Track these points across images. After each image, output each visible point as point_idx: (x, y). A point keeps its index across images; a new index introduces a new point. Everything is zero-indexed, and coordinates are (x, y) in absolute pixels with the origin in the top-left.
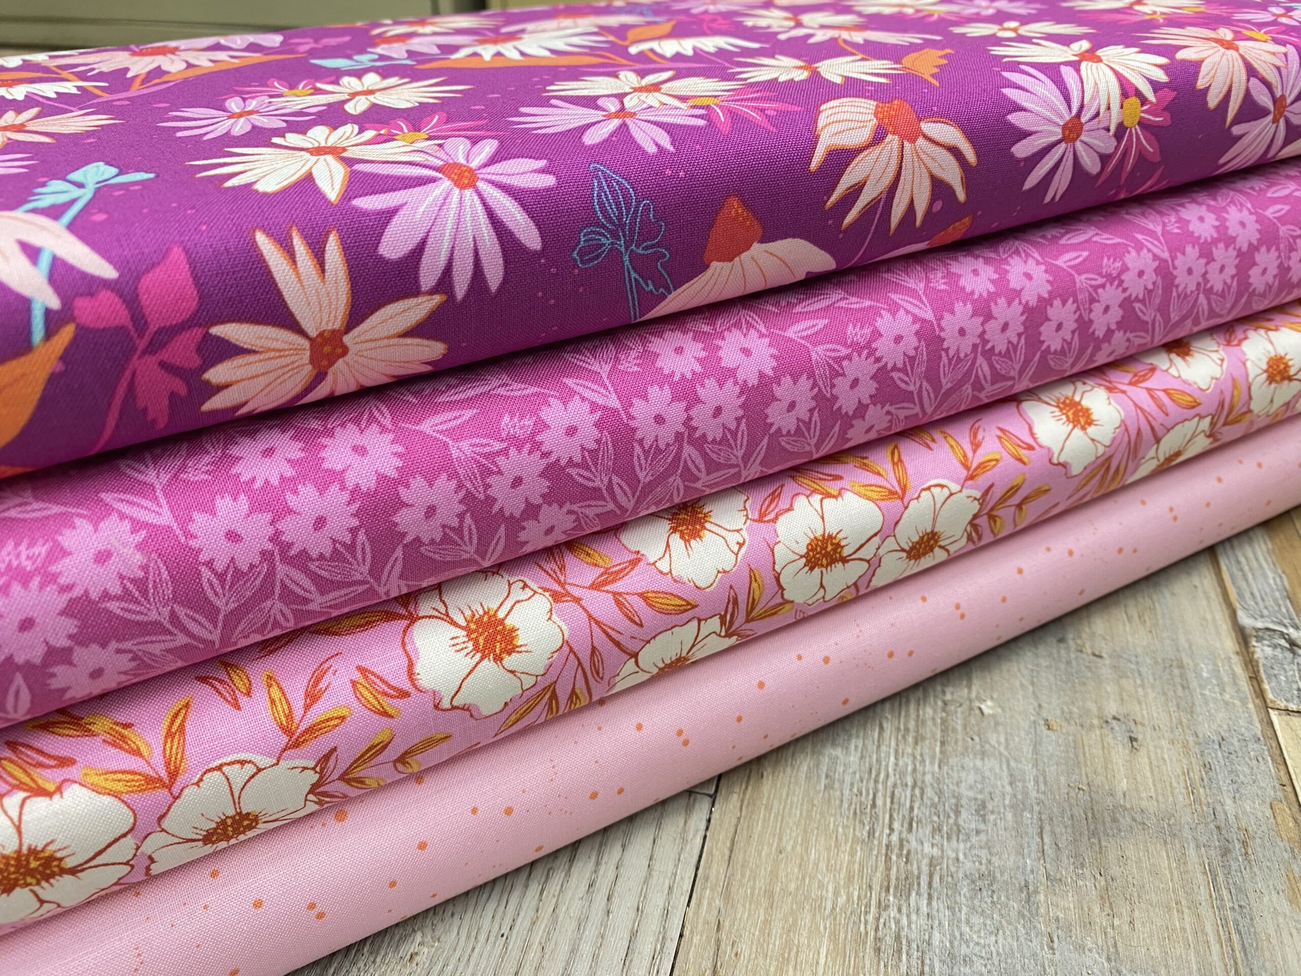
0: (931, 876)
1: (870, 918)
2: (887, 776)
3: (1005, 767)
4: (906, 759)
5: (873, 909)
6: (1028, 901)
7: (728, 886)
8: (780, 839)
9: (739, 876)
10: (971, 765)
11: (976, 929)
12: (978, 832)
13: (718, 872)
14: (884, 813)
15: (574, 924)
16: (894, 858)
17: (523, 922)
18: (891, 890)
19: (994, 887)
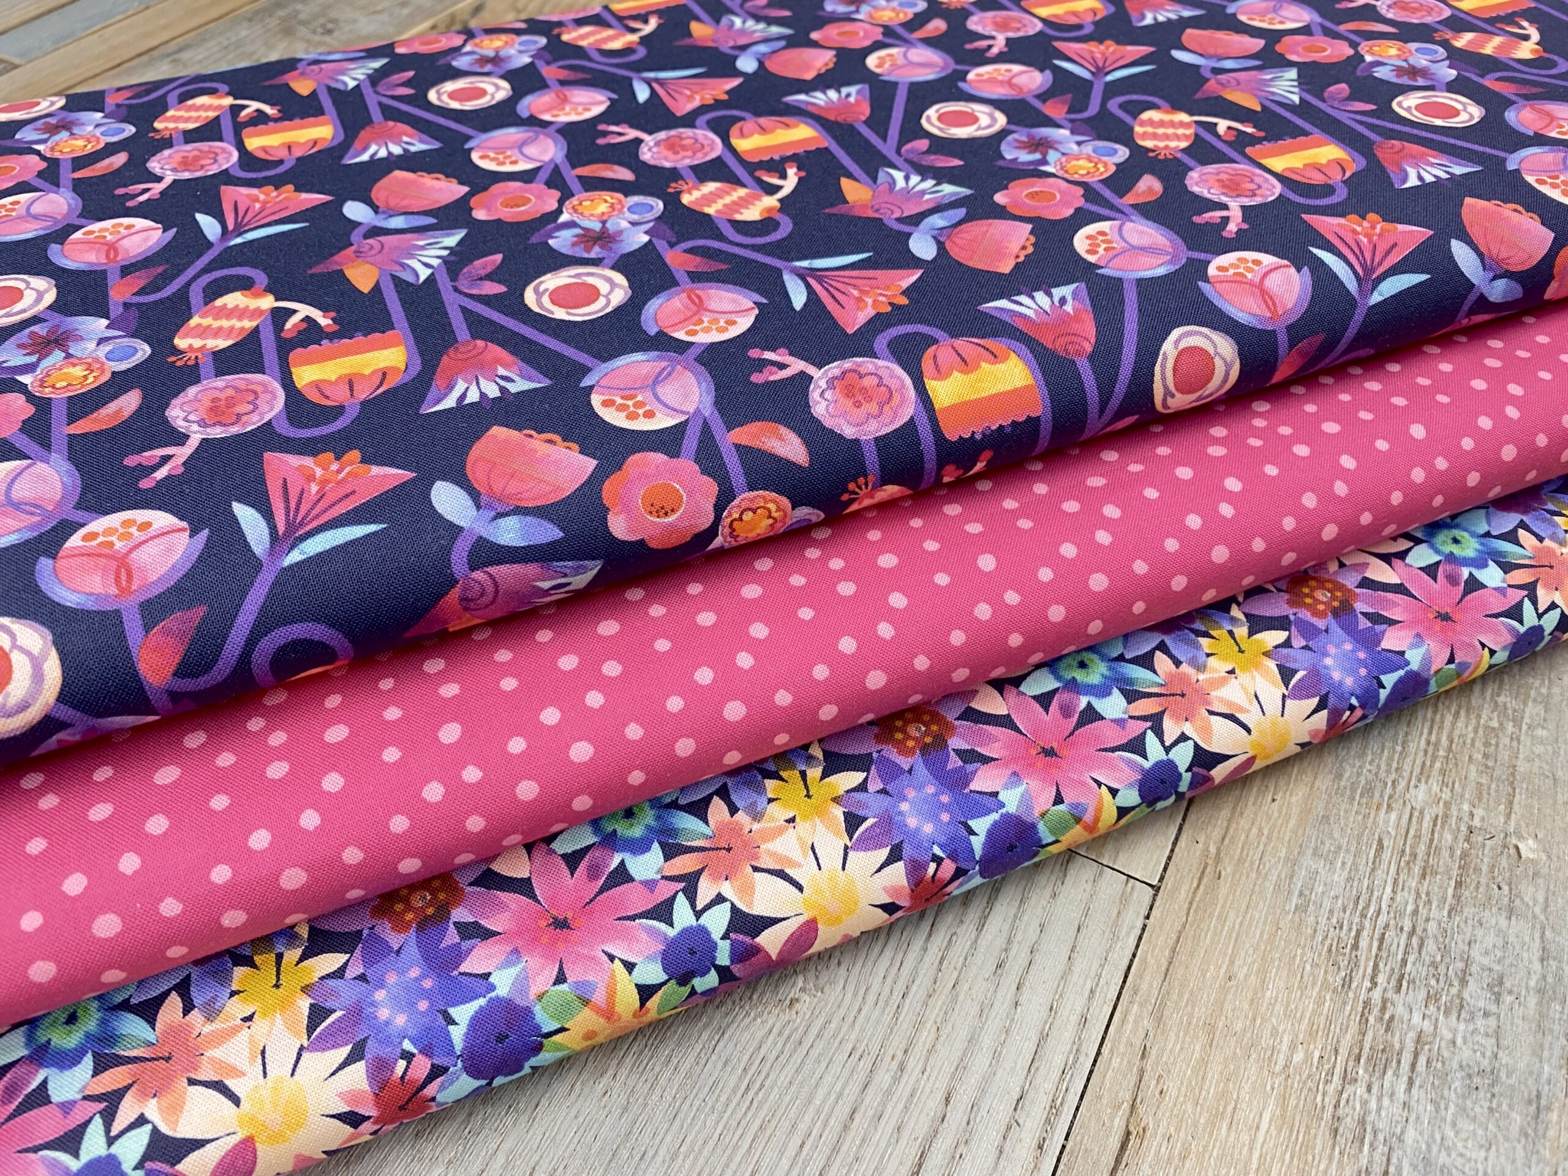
0: (1416, 1055)
1: (1331, 1089)
2: (1379, 912)
3: (1537, 935)
4: (1406, 893)
5: (1336, 1078)
6: (1537, 1117)
7: (1163, 1004)
8: (1232, 962)
9: (1175, 997)
10: (1493, 922)
11: (1463, 1135)
12: (1486, 1014)
13: (1151, 985)
14: (1367, 959)
15: (975, 1010)
16: (1372, 1020)
17: (918, 992)
18: (1362, 1061)
19: (1496, 1090)
